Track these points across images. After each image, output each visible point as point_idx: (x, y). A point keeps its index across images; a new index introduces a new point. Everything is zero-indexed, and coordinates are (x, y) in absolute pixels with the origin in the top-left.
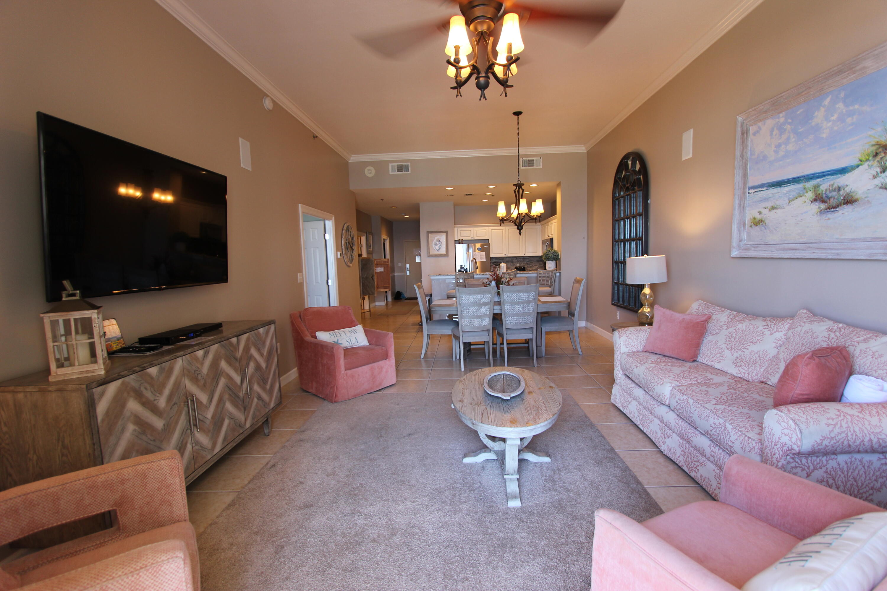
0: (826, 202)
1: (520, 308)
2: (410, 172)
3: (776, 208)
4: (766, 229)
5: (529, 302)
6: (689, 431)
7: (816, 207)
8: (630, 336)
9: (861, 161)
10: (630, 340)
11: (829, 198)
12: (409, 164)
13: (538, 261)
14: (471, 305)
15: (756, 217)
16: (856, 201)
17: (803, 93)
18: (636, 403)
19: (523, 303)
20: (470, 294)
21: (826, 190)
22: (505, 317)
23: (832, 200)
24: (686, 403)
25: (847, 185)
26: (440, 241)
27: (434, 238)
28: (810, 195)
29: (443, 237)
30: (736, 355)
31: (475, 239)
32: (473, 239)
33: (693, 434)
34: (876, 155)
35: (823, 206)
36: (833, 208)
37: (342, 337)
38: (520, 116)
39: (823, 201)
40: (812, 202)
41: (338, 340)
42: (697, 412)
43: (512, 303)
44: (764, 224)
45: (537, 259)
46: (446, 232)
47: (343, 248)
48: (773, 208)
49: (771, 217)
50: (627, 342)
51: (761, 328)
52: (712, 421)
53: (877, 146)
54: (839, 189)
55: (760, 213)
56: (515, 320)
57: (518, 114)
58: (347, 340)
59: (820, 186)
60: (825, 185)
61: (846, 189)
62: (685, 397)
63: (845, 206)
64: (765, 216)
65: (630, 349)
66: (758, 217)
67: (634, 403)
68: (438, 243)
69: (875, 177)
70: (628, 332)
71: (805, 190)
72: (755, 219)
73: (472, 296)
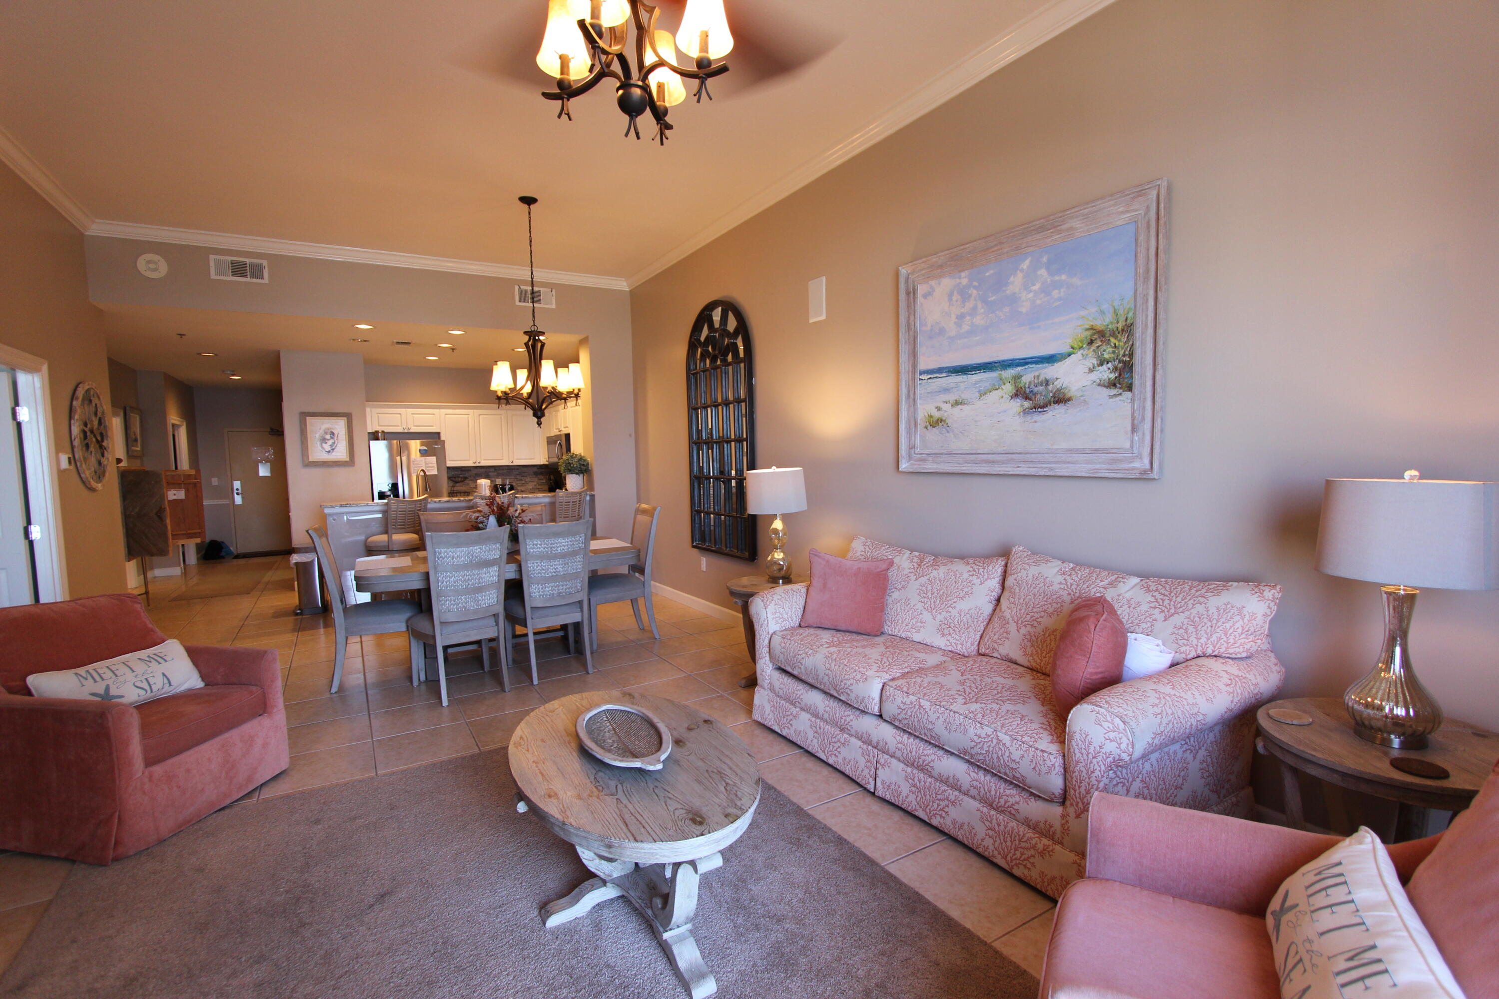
0: (1031, 399)
1: (558, 566)
2: (266, 280)
3: (961, 403)
4: (948, 432)
5: (574, 554)
6: (926, 752)
7: (1017, 405)
8: (780, 603)
9: (1073, 348)
10: (781, 610)
11: (1035, 394)
12: (265, 263)
13: (536, 474)
14: (458, 568)
15: (932, 414)
16: (1069, 399)
17: (993, 249)
18: (808, 716)
19: (563, 556)
20: (458, 545)
21: (1030, 383)
22: (529, 586)
23: (1038, 396)
24: (917, 707)
25: (1057, 379)
26: (333, 434)
27: (318, 427)
28: (1009, 388)
29: (339, 426)
30: (939, 618)
31: (411, 431)
32: (406, 431)
33: (933, 757)
34: (1091, 342)
35: (1027, 404)
36: (1040, 407)
37: (121, 679)
38: (532, 206)
39: (1027, 398)
40: (1012, 398)
41: (107, 688)
42: (941, 720)
43: (542, 557)
44: (945, 425)
45: (535, 469)
46: (348, 416)
47: (76, 443)
48: (957, 403)
49: (955, 415)
50: (777, 614)
51: (966, 575)
52: (971, 732)
53: (1092, 331)
54: (1047, 382)
55: (939, 409)
56: (549, 589)
57: (529, 201)
58: (138, 684)
59: (1021, 376)
60: (1028, 376)
61: (1056, 383)
62: (913, 698)
63: (1056, 406)
64: (946, 414)
65: (782, 625)
66: (937, 415)
67: (805, 716)
68: (328, 437)
69: (1091, 370)
70: (776, 597)
71: (1002, 381)
72: (931, 416)
73: (461, 549)
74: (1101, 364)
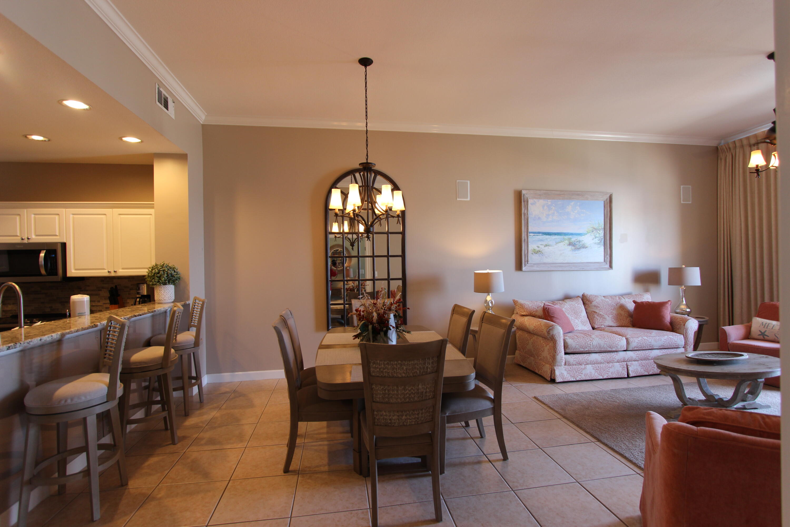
0: (574, 246)
3: (548, 246)
4: (543, 256)
7: (570, 247)
9: (587, 232)
11: (576, 245)
15: (535, 249)
16: (587, 247)
17: (562, 196)
21: (574, 241)
23: (577, 246)
25: (583, 241)
28: (567, 242)
34: (593, 231)
35: (573, 248)
39: (573, 246)
40: (568, 245)
44: (541, 253)
48: (546, 246)
49: (546, 250)
53: (592, 228)
54: (580, 242)
55: (538, 247)
59: (571, 239)
60: (574, 239)
61: (583, 242)
62: (640, 338)
63: (583, 249)
64: (541, 249)
66: (537, 249)
67: (589, 367)
69: (593, 239)
71: (564, 240)
72: (535, 250)
74: (595, 238)
